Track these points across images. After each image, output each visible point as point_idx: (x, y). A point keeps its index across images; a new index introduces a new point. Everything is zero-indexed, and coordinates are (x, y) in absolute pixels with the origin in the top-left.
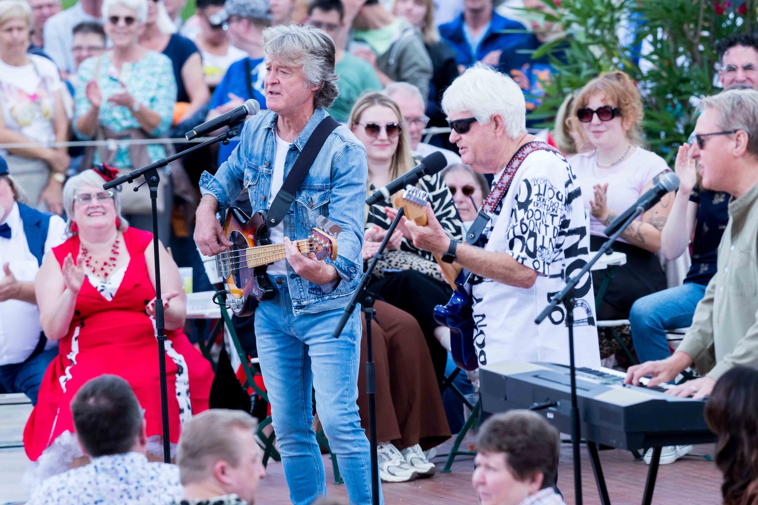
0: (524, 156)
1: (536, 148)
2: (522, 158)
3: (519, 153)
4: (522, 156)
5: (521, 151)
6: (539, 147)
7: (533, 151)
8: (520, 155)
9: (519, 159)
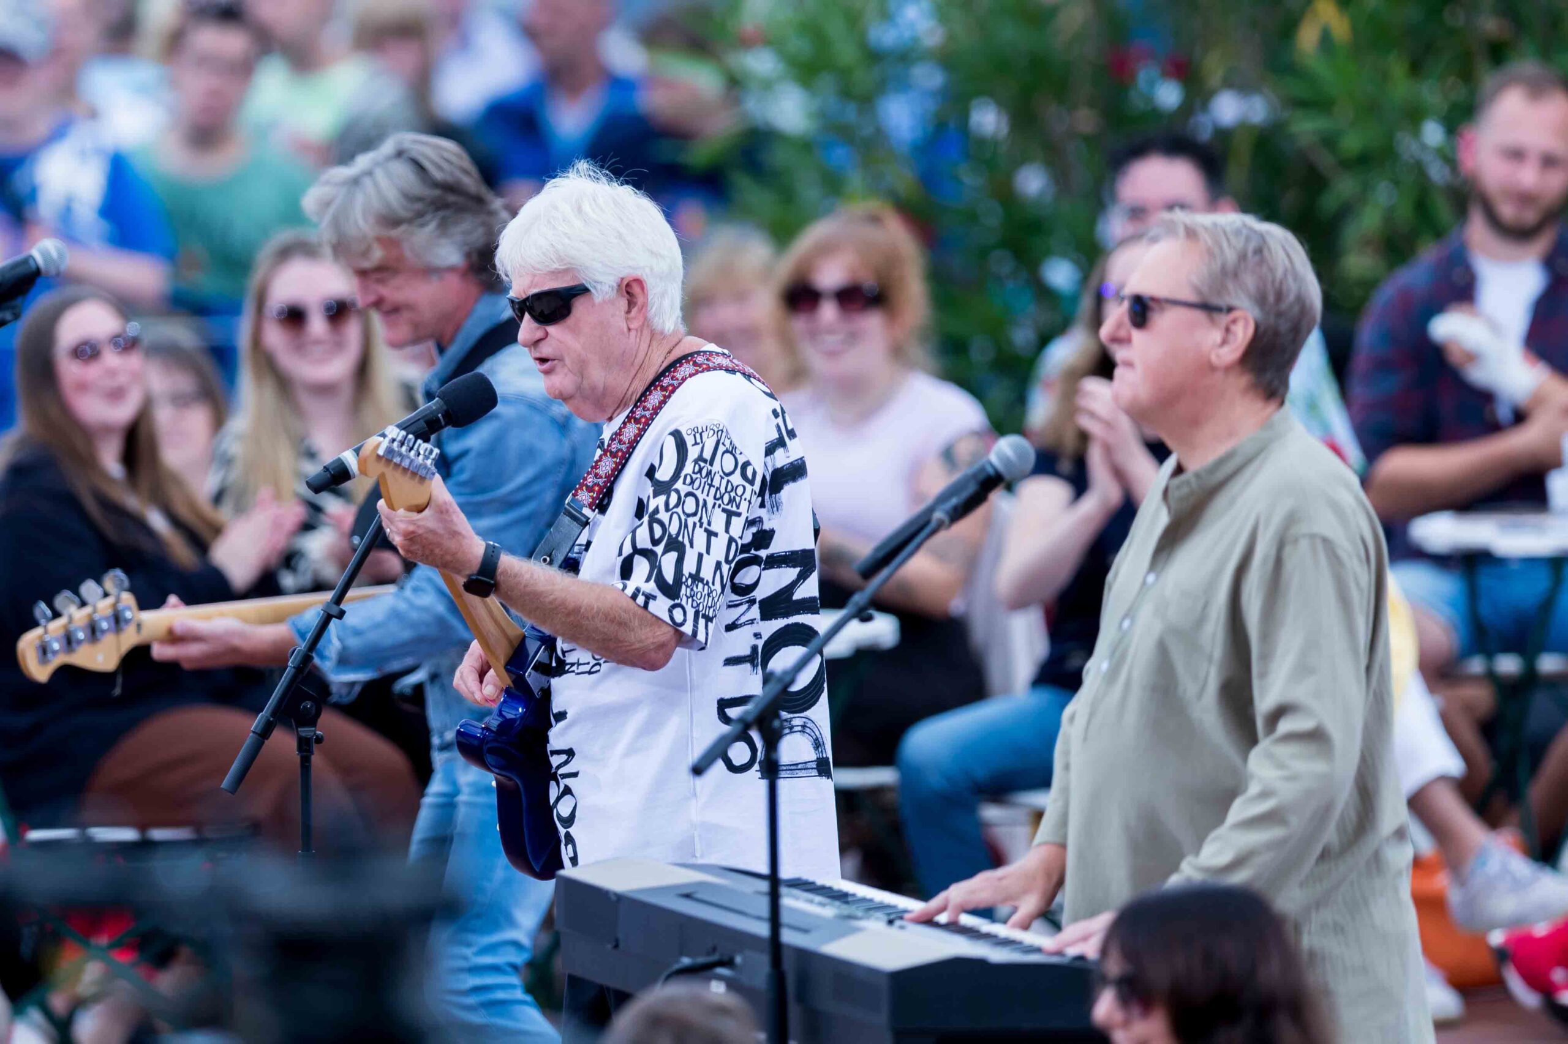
0: (675, 383)
1: (705, 366)
2: (670, 388)
3: (665, 377)
4: (671, 382)
5: (670, 372)
6: (711, 365)
7: (697, 372)
8: (666, 382)
9: (663, 389)
